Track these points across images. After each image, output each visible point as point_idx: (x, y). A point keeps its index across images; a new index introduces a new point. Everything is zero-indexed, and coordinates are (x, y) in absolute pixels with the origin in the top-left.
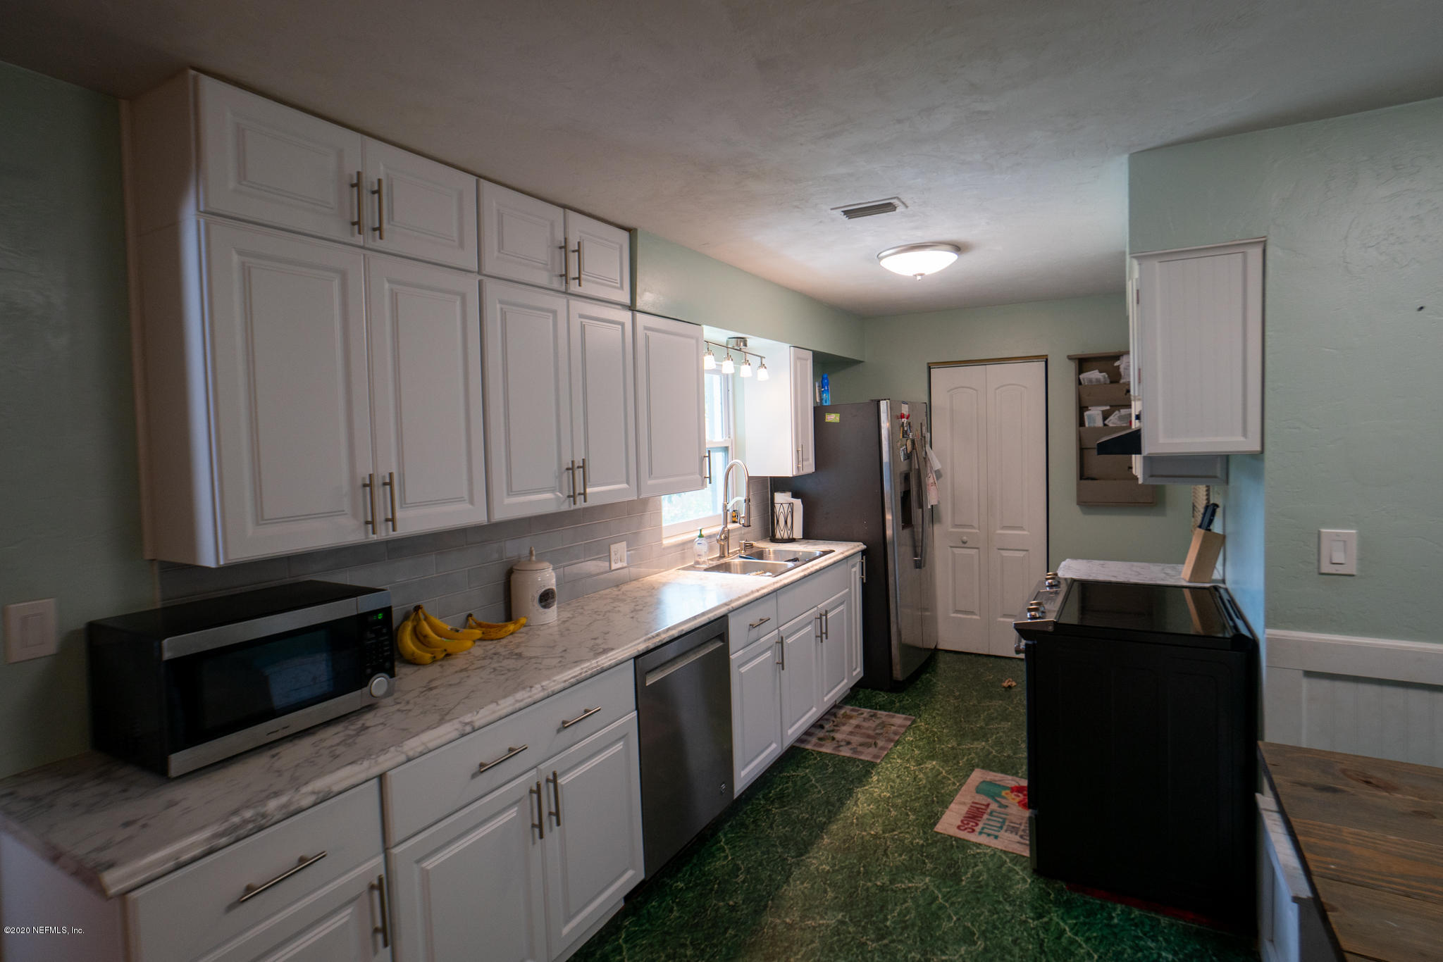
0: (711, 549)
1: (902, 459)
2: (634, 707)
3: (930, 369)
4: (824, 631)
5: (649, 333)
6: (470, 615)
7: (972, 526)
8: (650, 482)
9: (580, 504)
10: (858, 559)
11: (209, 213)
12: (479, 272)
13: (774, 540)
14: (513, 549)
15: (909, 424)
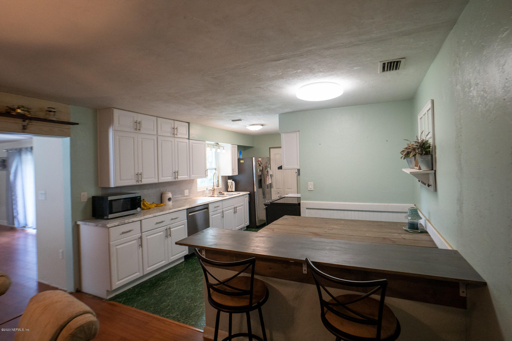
0: (210, 193)
1: (259, 171)
2: (186, 219)
3: (270, 149)
4: (236, 211)
5: (192, 144)
6: (153, 202)
7: (280, 189)
8: (193, 176)
9: (177, 180)
10: (248, 195)
11: (115, 131)
12: (157, 135)
13: (228, 191)
14: (162, 189)
15: (261, 163)
